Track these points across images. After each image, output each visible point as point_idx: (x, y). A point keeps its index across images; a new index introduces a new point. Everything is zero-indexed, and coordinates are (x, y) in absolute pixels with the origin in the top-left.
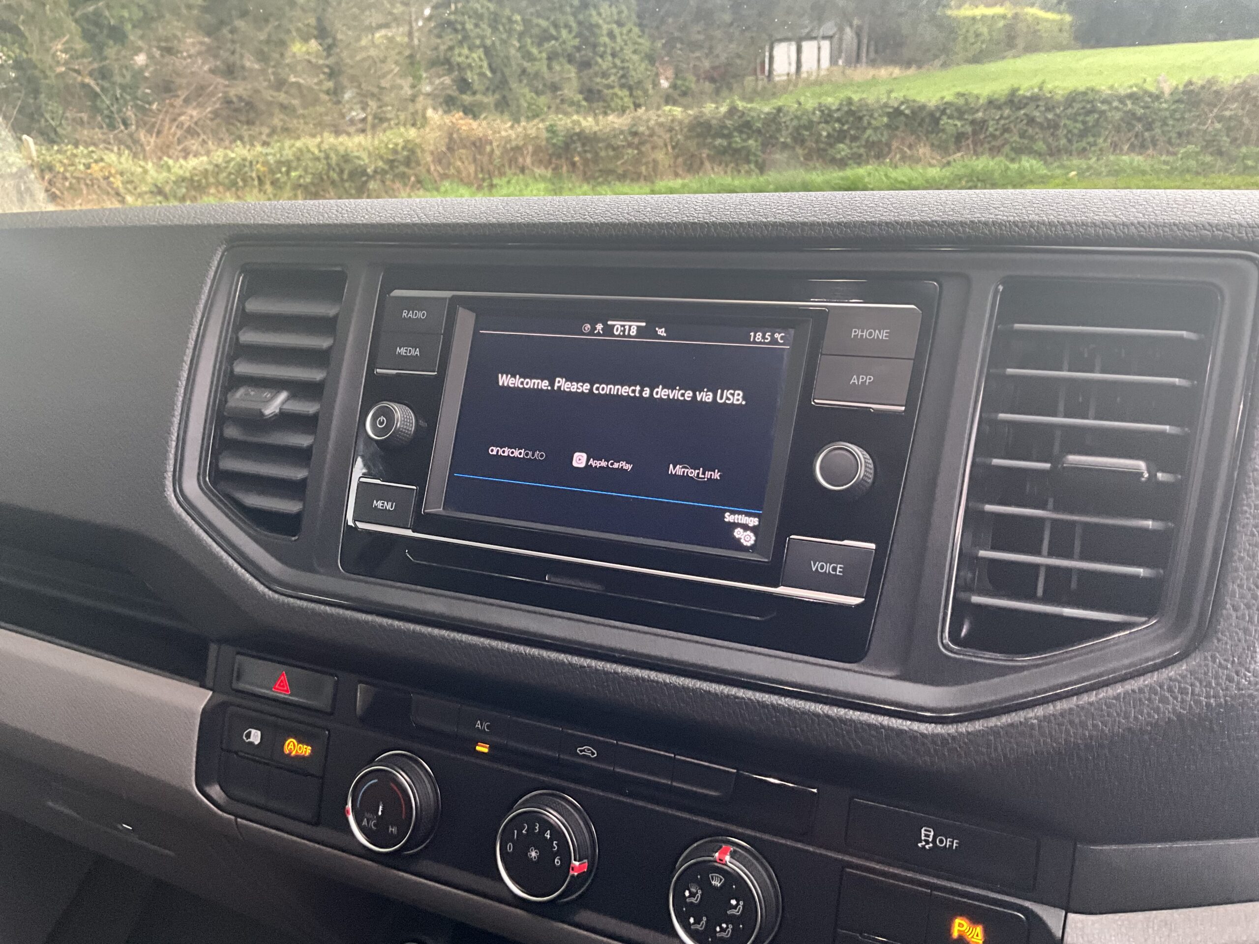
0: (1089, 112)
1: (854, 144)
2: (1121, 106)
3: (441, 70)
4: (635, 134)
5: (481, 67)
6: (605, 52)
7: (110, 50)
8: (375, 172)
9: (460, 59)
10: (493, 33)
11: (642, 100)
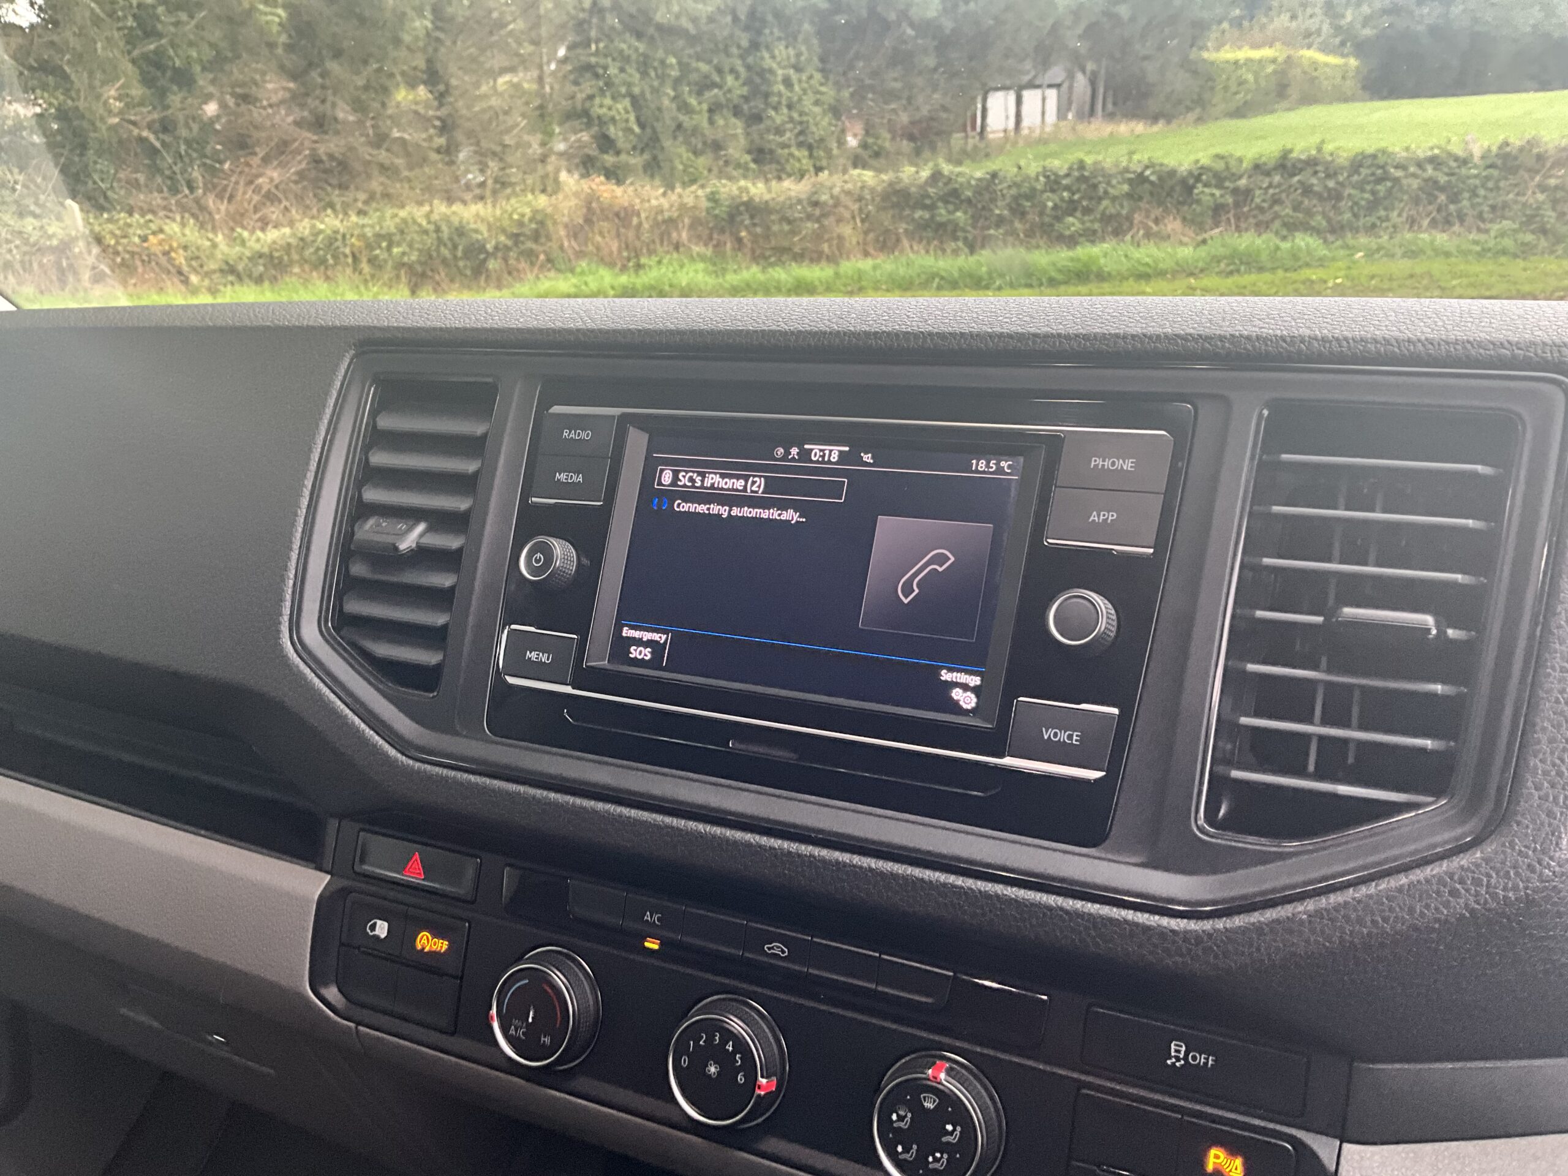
0: (1380, 180)
1: (1086, 218)
2: (1419, 172)
3: (576, 123)
4: (816, 204)
5: (627, 121)
6: (779, 103)
7: (173, 97)
8: (496, 248)
9: (602, 111)
10: (642, 79)
11: (824, 163)
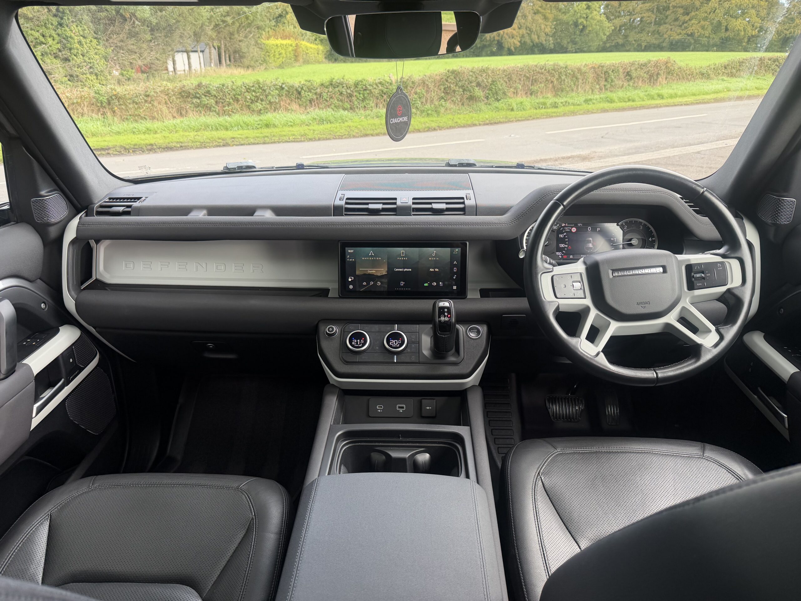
0: (365, 90)
2: (377, 87)
6: (77, 53)
